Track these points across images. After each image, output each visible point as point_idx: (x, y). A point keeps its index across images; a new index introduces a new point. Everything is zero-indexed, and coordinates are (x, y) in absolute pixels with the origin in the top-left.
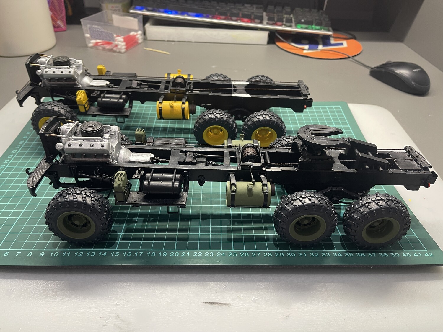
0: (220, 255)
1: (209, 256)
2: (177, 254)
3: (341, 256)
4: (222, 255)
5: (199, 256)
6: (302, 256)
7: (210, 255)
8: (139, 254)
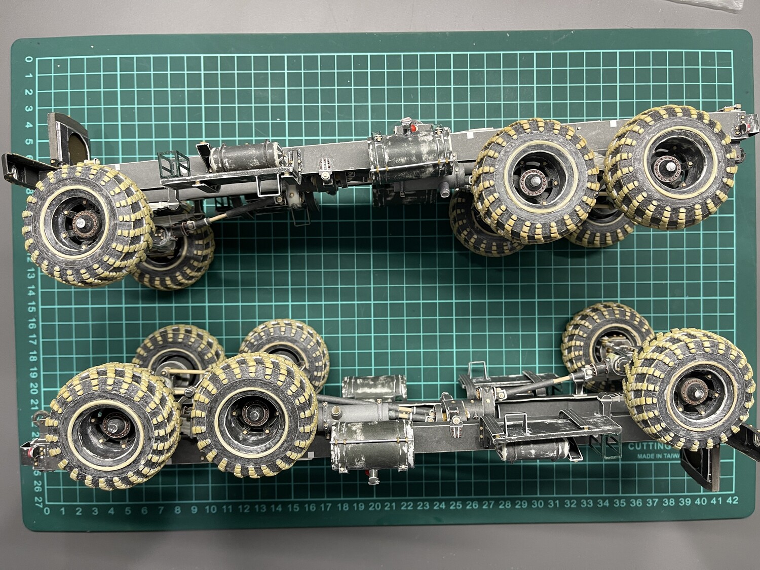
0: (439, 506)
1: (423, 509)
2: (378, 507)
3: (608, 505)
4: (441, 506)
5: (409, 508)
6: (553, 505)
7: (425, 508)
8: (326, 507)
